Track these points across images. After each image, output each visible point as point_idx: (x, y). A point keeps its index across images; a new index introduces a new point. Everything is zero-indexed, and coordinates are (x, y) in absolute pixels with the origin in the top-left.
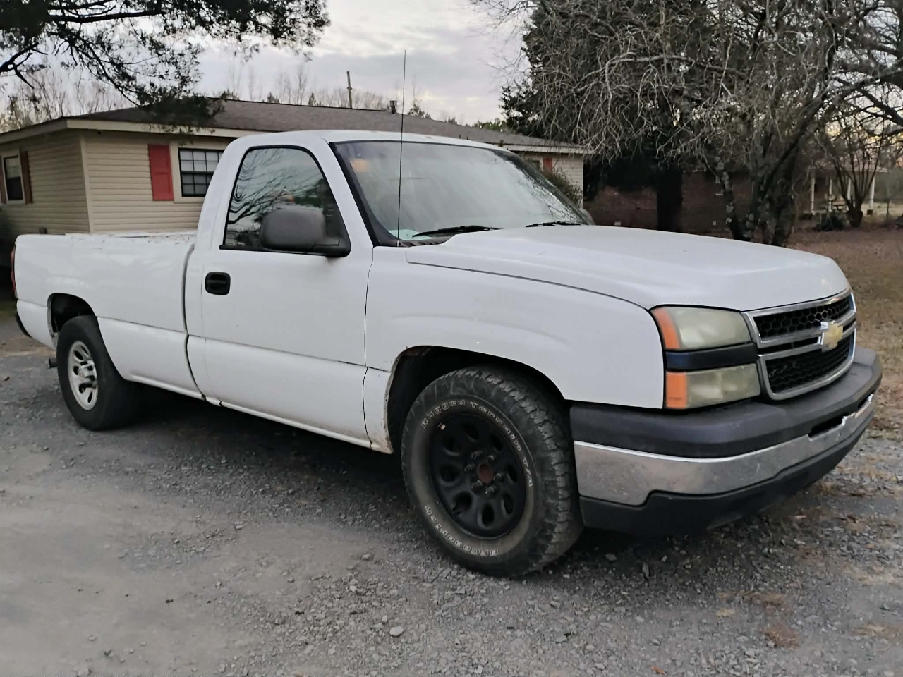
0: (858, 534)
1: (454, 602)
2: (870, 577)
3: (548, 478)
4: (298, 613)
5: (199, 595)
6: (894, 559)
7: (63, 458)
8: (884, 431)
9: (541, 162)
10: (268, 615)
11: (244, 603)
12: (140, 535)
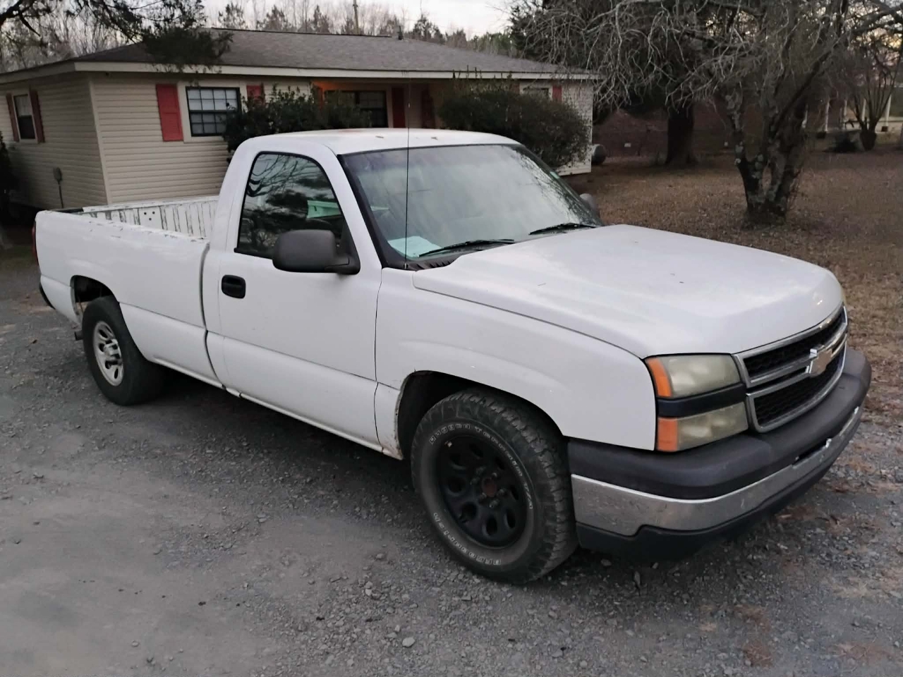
0: (838, 538)
1: (461, 610)
2: (845, 589)
3: (548, 503)
4: (319, 619)
5: (229, 596)
6: (869, 568)
7: (94, 438)
8: (874, 414)
9: (551, 91)
10: (292, 620)
11: (269, 606)
12: (172, 529)
